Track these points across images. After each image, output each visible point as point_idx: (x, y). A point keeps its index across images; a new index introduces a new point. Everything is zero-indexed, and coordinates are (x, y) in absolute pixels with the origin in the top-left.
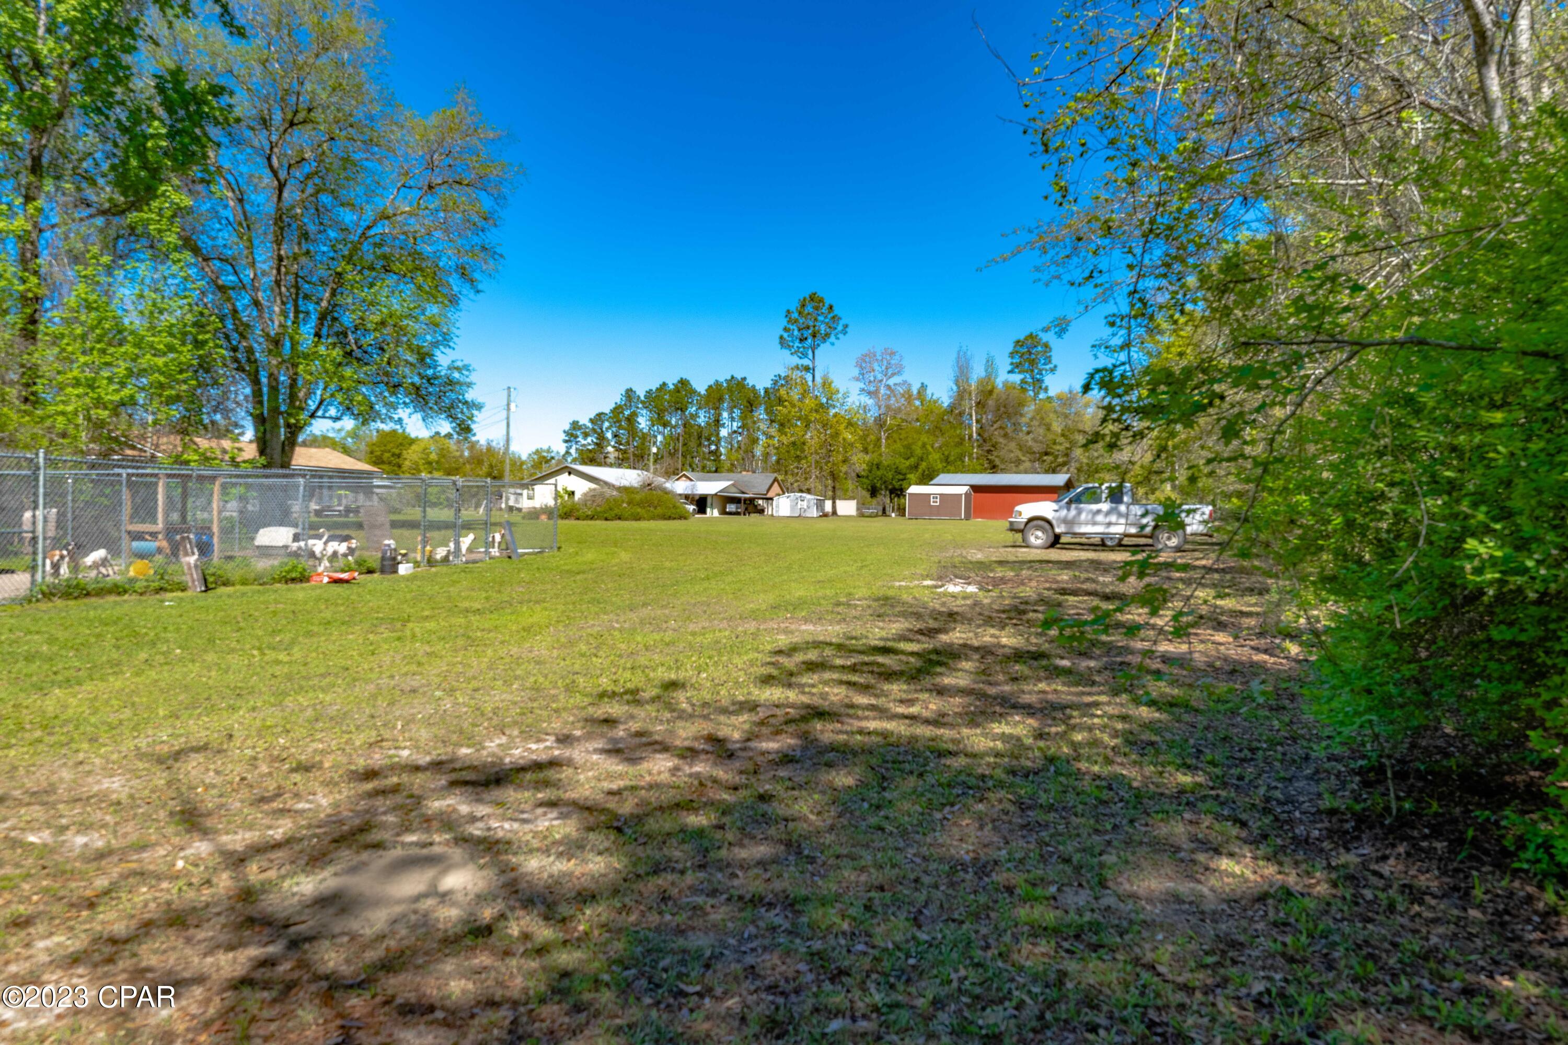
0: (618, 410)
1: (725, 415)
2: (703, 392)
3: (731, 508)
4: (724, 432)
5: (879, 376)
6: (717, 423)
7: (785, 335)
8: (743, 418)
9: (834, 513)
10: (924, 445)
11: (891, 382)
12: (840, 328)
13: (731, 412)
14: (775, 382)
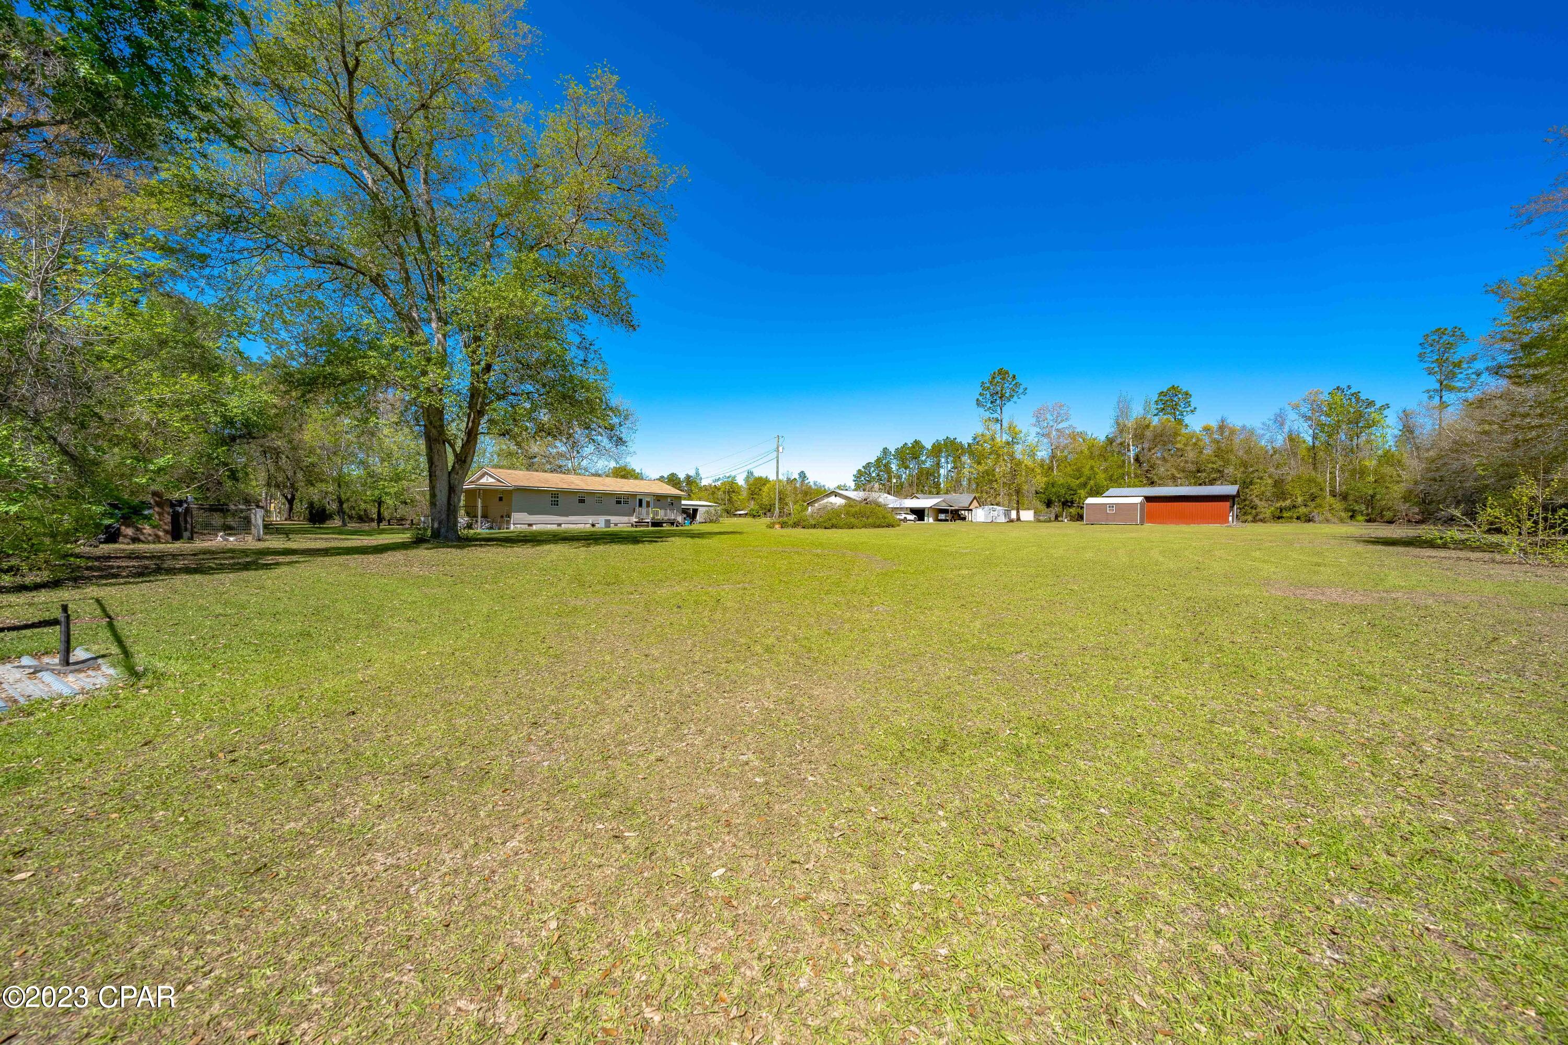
0: (879, 460)
1: (943, 460)
2: (930, 448)
3: (942, 516)
4: (942, 471)
5: (1051, 423)
6: (938, 465)
7: (981, 398)
8: (954, 462)
9: (1018, 519)
10: (1092, 468)
11: (1060, 426)
12: (1021, 390)
13: (947, 458)
14: (974, 439)
